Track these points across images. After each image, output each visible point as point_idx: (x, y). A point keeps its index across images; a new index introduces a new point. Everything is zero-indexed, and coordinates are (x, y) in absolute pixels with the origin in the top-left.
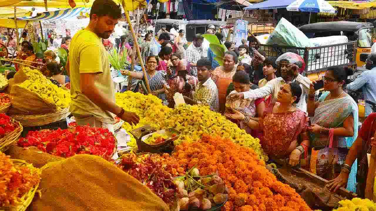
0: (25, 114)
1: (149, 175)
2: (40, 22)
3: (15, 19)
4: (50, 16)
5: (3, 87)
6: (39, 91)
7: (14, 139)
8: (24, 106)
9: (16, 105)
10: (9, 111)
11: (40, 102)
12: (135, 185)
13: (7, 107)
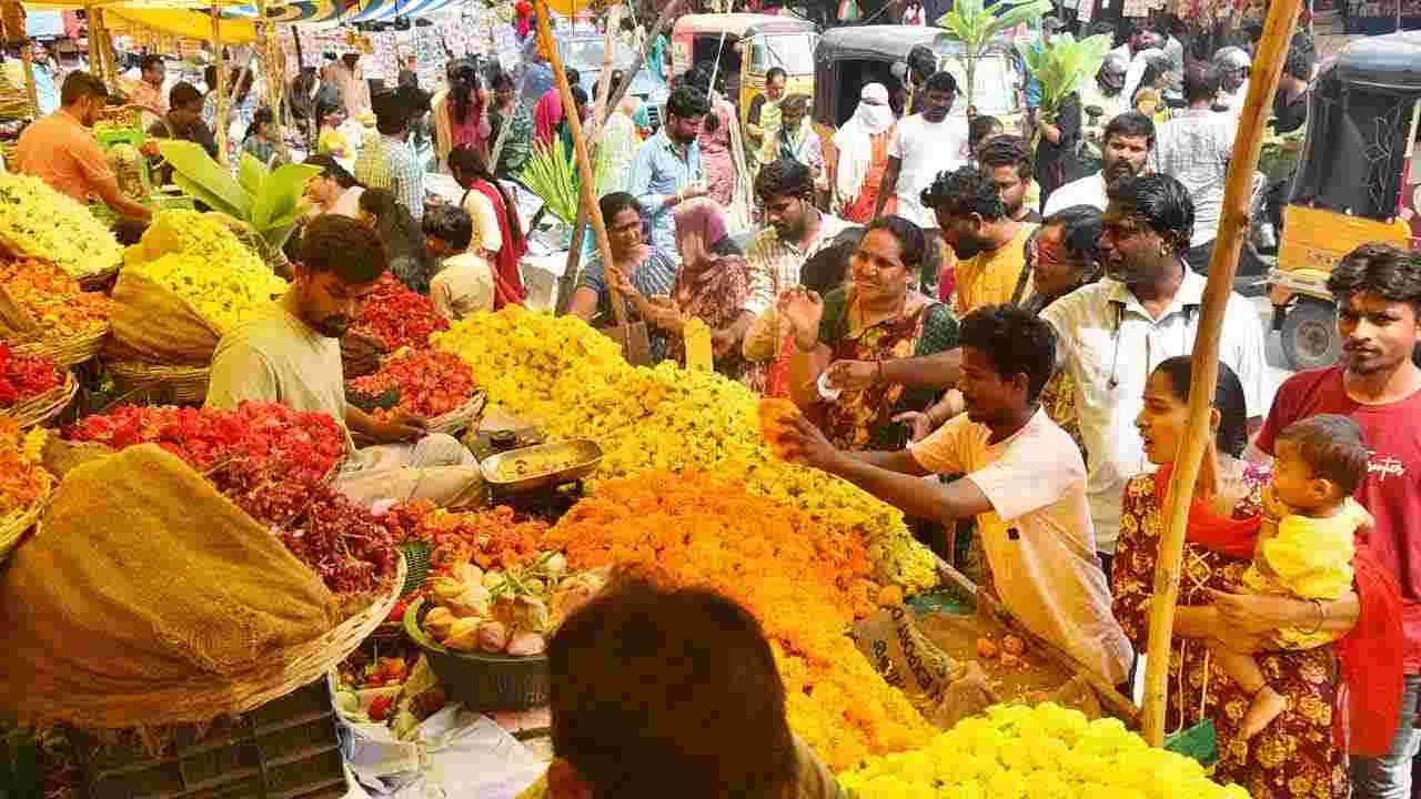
0: (150, 360)
1: (291, 513)
2: (294, 28)
3: (213, 13)
4: (316, 17)
5: (103, 271)
6: (200, 290)
7: (40, 415)
8: (146, 337)
9: (124, 333)
10: (103, 349)
11: (198, 329)
12: (246, 529)
13: (97, 335)
